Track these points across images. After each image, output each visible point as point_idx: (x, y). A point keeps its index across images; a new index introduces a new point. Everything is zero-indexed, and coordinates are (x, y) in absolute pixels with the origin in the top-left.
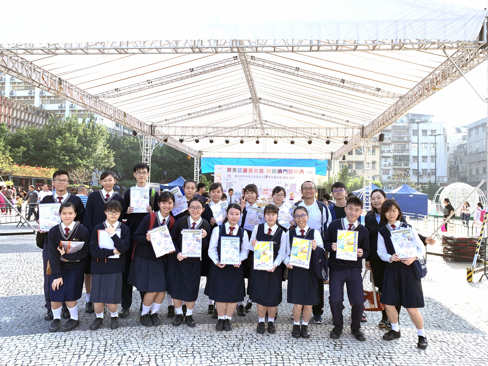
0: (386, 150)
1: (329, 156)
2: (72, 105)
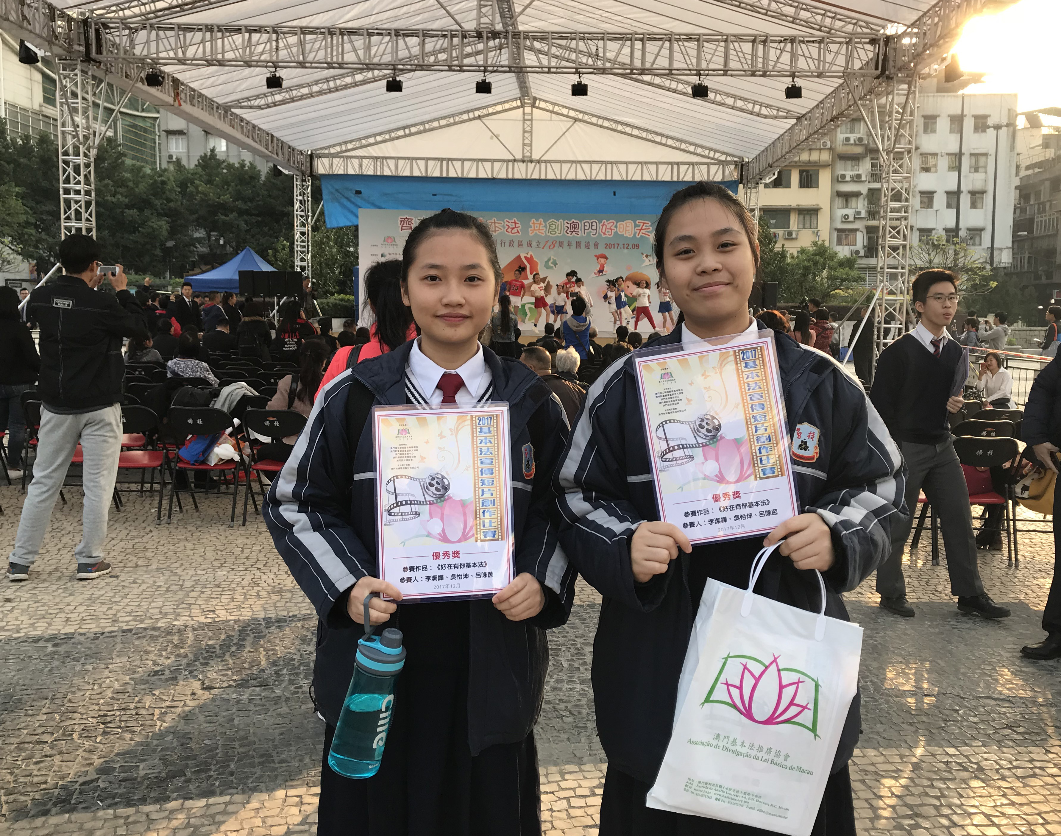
0: (849, 174)
1: (733, 173)
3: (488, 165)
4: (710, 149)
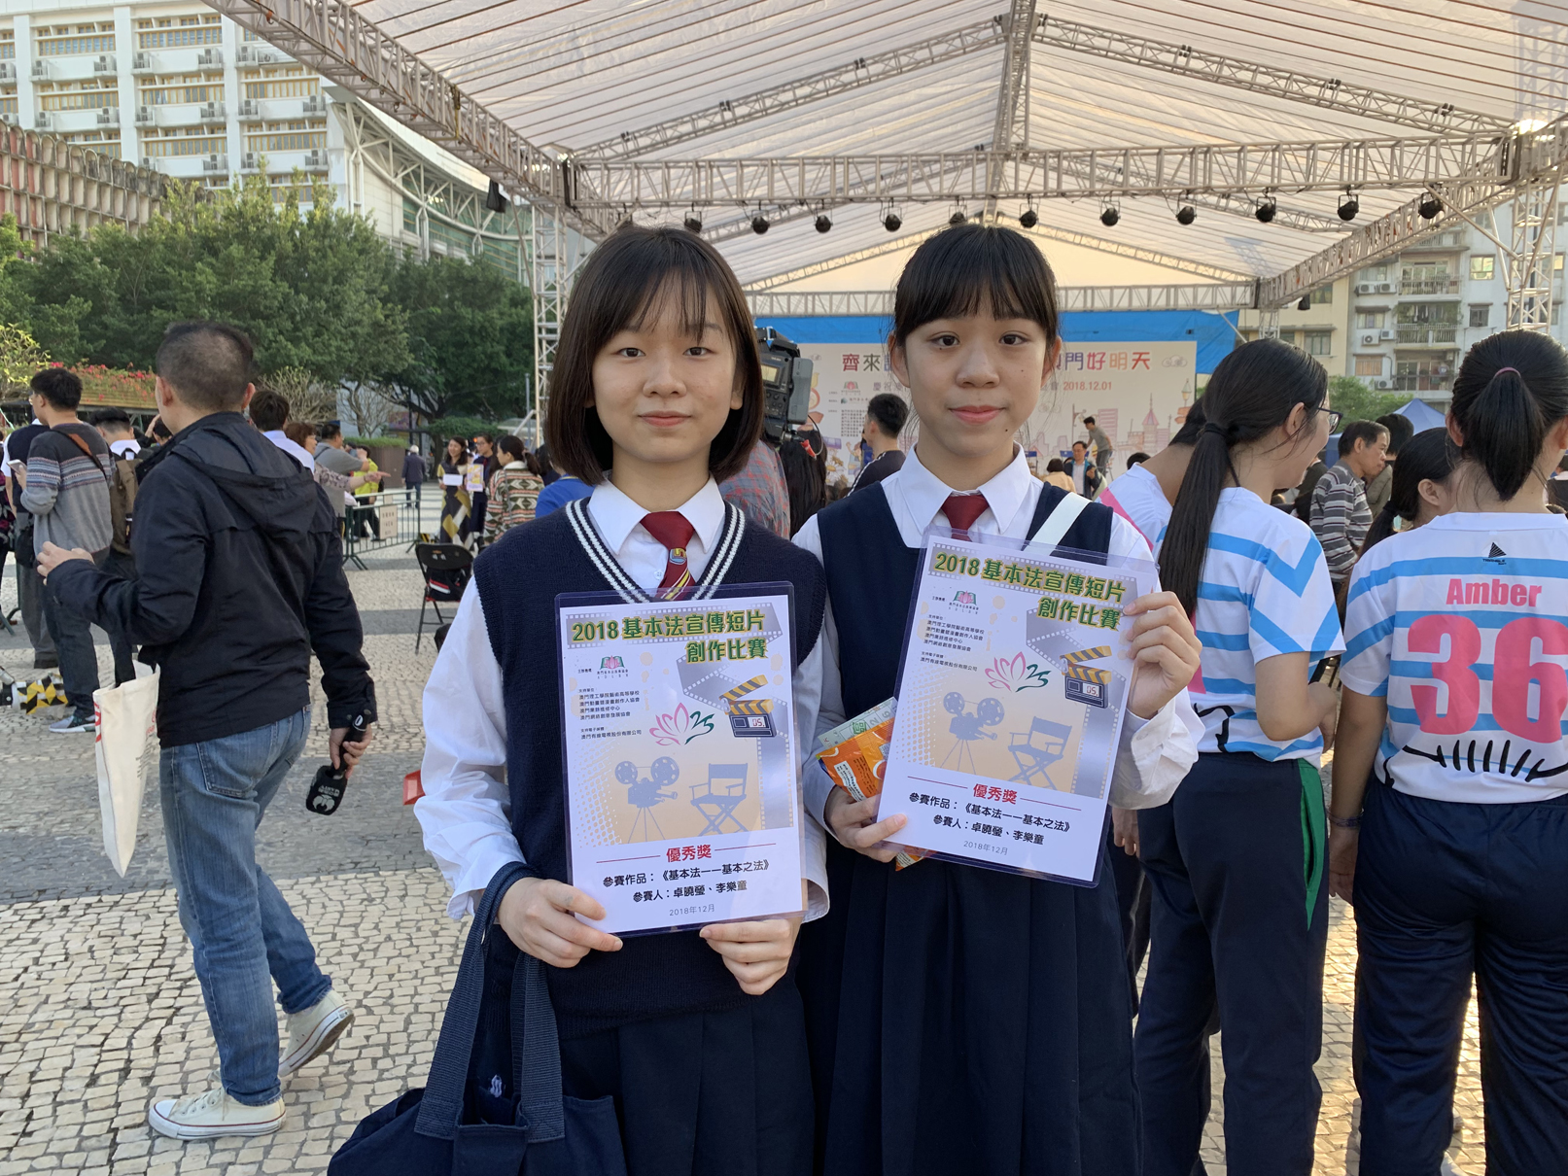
0: (1373, 284)
1: (1244, 295)
2: (250, 156)
4: (1216, 268)
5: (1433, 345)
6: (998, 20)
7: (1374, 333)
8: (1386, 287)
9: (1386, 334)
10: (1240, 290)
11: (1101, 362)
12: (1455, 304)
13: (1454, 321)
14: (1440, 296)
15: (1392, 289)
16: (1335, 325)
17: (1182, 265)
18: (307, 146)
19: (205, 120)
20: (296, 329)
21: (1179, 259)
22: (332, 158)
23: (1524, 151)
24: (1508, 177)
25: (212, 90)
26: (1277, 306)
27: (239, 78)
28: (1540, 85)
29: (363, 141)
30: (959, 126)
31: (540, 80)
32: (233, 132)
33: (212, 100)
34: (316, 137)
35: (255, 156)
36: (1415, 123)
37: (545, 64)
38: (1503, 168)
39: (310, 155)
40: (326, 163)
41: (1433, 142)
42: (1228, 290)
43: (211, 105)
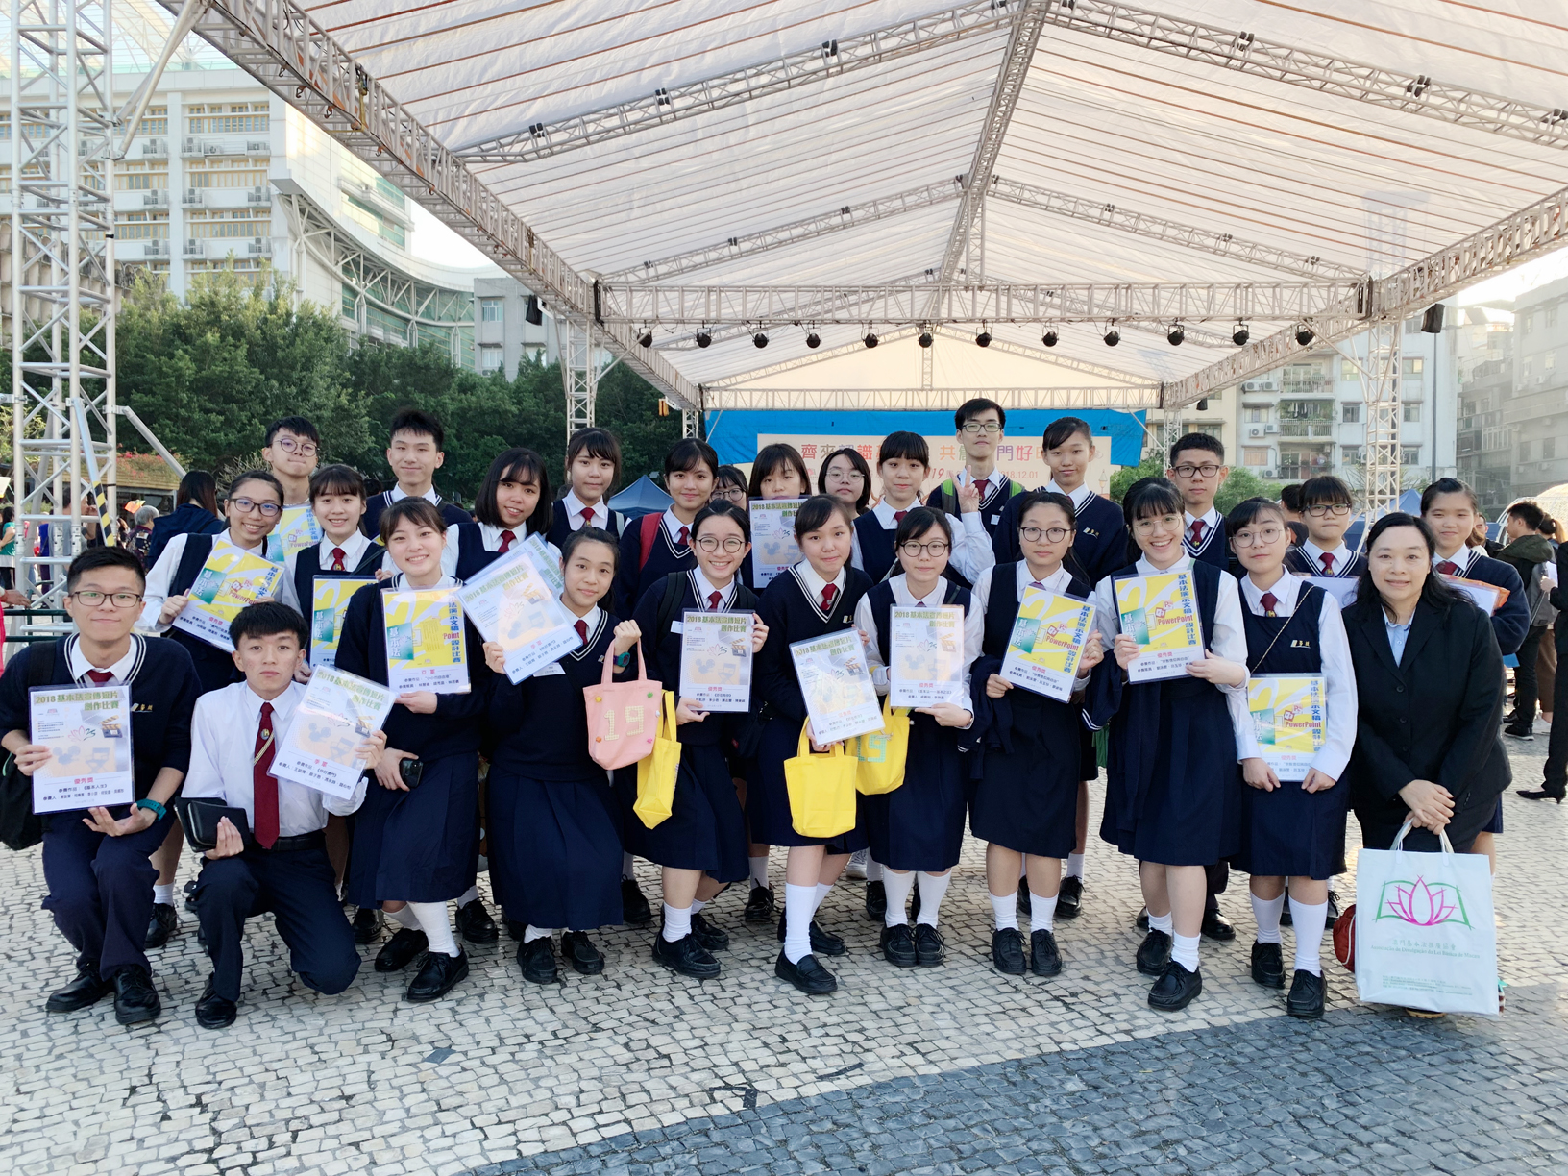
0: (1257, 383)
1: (1151, 397)
2: (192, 242)
3: (886, 395)
4: (1126, 373)
5: (1311, 438)
6: (959, 179)
7: (1260, 427)
8: (1269, 385)
9: (1270, 428)
10: (1147, 392)
11: (1028, 454)
12: (1329, 402)
13: (1329, 417)
14: (1317, 395)
15: (1275, 387)
16: (1225, 419)
17: (1096, 370)
18: (250, 234)
19: (148, 207)
20: (267, 413)
21: (1094, 365)
22: (276, 246)
23: (1375, 295)
24: (1364, 315)
25: (155, 178)
26: (1179, 406)
27: (184, 168)
28: (1385, 247)
29: (306, 231)
30: (915, 256)
31: (596, 223)
32: (177, 220)
33: (155, 188)
34: (260, 226)
35: (198, 243)
36: (1292, 271)
37: (603, 213)
38: (1360, 305)
39: (253, 242)
40: (269, 250)
41: (1305, 285)
42: (1136, 392)
43: (155, 193)
